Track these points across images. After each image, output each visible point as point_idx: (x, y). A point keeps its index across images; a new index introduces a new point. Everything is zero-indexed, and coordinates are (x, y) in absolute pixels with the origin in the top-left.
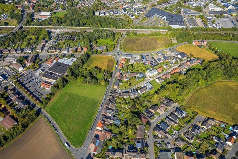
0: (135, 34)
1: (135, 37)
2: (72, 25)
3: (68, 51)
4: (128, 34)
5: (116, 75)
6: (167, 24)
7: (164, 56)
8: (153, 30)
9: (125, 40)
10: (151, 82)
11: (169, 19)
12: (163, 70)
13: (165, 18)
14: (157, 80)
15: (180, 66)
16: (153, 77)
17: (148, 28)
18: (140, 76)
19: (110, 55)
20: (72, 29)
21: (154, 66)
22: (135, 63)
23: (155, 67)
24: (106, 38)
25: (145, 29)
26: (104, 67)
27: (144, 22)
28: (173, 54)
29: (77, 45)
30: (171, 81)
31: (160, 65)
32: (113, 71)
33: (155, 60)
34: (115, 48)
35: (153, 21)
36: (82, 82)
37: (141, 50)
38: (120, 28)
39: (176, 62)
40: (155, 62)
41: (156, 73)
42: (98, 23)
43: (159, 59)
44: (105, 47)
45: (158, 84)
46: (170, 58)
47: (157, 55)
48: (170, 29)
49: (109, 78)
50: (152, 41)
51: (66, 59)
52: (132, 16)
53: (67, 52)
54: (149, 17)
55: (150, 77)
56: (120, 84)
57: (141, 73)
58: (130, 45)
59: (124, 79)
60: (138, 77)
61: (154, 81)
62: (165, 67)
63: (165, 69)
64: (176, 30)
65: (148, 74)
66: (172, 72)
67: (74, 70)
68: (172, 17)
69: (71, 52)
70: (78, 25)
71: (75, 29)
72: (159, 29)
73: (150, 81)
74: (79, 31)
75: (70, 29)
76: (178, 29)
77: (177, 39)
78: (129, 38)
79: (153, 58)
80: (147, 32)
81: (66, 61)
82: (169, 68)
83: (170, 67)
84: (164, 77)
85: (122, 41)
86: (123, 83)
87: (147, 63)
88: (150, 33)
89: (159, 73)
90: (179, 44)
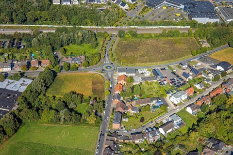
0: (134, 35)
1: (134, 39)
2: (12, 21)
3: (12, 66)
4: (121, 34)
5: (114, 105)
6: (187, 18)
7: (192, 70)
8: (165, 27)
9: (118, 45)
10: (179, 112)
11: (190, 8)
12: (195, 92)
13: (182, 6)
14: (189, 110)
15: (224, 83)
16: (180, 104)
17: (156, 24)
18: (156, 105)
19: (94, 71)
20: (12, 28)
21: (178, 86)
22: (144, 82)
23: (181, 88)
24: (82, 42)
25: (151, 25)
26: (87, 93)
27: (145, 14)
28: (207, 66)
29: (28, 56)
30: (212, 109)
31: (188, 85)
32: (106, 99)
33: (178, 76)
34: (102, 60)
35: (162, 13)
36: (52, 122)
37: (151, 61)
38: (105, 25)
39: (216, 79)
40: (180, 81)
41: (184, 97)
42: (63, 16)
43: (186, 75)
44: (83, 57)
45: (192, 117)
46: (205, 72)
47: (180, 68)
48: (194, 25)
49: (102, 112)
50: (167, 46)
51: (11, 81)
52: (123, 4)
53: (9, 69)
54: (153, 6)
55: (176, 105)
56: (124, 120)
57: (158, 99)
58: (128, 54)
59: (130, 110)
60: (155, 107)
61: (184, 111)
62: (198, 86)
63: (199, 90)
64: (205, 25)
65: (172, 100)
66: (212, 95)
67: (31, 100)
68: (194, 5)
69: (17, 70)
70: (24, 21)
71: (18, 28)
72: (175, 25)
73: (176, 112)
74: (27, 32)
75: (8, 28)
76: (208, 24)
77: (209, 40)
78: (125, 42)
79: (174, 73)
80: (156, 29)
81: (12, 85)
82: (205, 89)
83: (207, 86)
84: (200, 103)
85: (113, 46)
86: (128, 117)
87: (165, 82)
88: (161, 32)
89: (189, 98)
90: (214, 49)
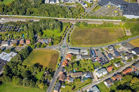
0: (86, 24)
1: (85, 27)
2: (18, 13)
3: (9, 44)
4: (78, 24)
5: (59, 75)
6: (121, 14)
7: (116, 52)
8: (105, 20)
9: (74, 32)
10: (99, 84)
11: (124, 8)
12: (113, 69)
13: (120, 6)
14: (105, 83)
15: (134, 64)
16: (102, 77)
17: (100, 18)
18: (86, 77)
19: (55, 49)
20: (18, 18)
21: (103, 64)
22: (82, 59)
23: (105, 66)
25: (97, 18)
26: (46, 65)
27: (96, 10)
28: (126, 49)
29: (21, 36)
30: (122, 84)
31: (110, 63)
32: (56, 70)
33: (105, 56)
34: (62, 41)
35: (106, 10)
37: (91, 43)
38: (70, 18)
39: (130, 60)
40: (106, 59)
41: (105, 73)
43: (110, 55)
45: (107, 88)
46: (123, 54)
47: (108, 50)
48: (124, 19)
49: (51, 79)
50: (104, 33)
51: (5, 53)
52: (84, 4)
53: (7, 45)
54: (102, 6)
55: (98, 78)
56: (62, 87)
57: (88, 72)
58: (79, 38)
59: (67, 80)
60: (84, 78)
61: (102, 83)
62: (116, 65)
63: (116, 68)
64: (131, 20)
65: (96, 74)
66: (124, 73)
67: (11, 67)
68: (127, 5)
69: (12, 45)
70: (24, 14)
71: (21, 18)
72: (112, 19)
73: (97, 83)
74: (24, 20)
75: (16, 18)
76: (133, 20)
77: (132, 31)
78: (79, 29)
79: (103, 53)
80: (99, 22)
81: (4, 56)
82: (120, 67)
83: (122, 65)
84: (114, 79)
85: (70, 32)
86: (65, 85)
87: (96, 60)
88: (102, 23)
89: (109, 73)
90: (134, 37)
